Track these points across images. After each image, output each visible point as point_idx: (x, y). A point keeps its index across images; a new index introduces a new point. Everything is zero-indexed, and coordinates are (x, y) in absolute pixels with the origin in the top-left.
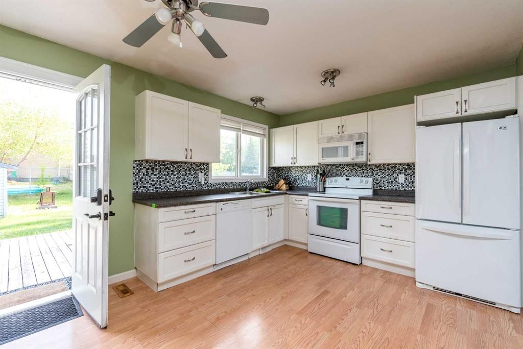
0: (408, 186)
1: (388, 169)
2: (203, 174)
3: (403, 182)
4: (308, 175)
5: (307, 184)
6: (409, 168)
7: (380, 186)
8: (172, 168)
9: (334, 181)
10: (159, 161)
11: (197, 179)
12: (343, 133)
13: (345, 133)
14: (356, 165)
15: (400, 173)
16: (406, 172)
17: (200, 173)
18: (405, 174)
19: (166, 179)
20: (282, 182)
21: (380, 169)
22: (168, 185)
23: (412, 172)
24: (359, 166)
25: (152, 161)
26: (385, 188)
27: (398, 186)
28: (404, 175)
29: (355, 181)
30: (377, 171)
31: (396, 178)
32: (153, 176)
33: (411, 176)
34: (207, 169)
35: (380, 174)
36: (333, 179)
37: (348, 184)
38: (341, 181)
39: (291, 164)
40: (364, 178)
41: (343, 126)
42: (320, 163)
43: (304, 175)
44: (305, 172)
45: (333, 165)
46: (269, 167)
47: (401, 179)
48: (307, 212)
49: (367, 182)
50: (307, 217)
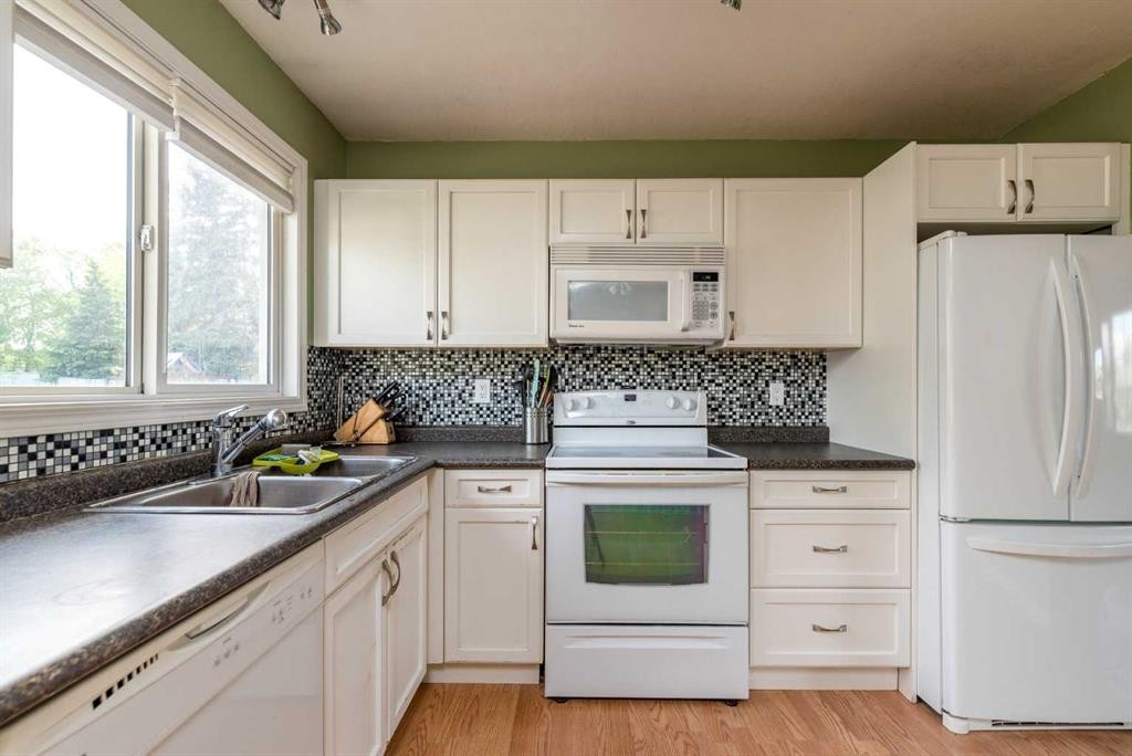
0: (792, 414)
1: (743, 367)
3: (781, 403)
4: (478, 383)
5: (474, 415)
6: (796, 364)
7: (721, 417)
9: (585, 403)
12: (644, 236)
13: (649, 239)
15: (774, 378)
16: (789, 375)
18: (785, 382)
20: (371, 410)
21: (721, 367)
23: (803, 374)
24: (659, 355)
26: (734, 421)
27: (767, 414)
28: (783, 385)
29: (656, 403)
30: (713, 370)
31: (763, 392)
33: (799, 385)
35: (721, 379)
37: (628, 412)
38: (609, 402)
39: (429, 337)
40: (680, 393)
41: (643, 212)
42: (551, 341)
43: (461, 383)
44: (463, 374)
45: (575, 350)
46: (311, 349)
47: (776, 394)
48: (539, 532)
49: (694, 406)
50: (539, 553)
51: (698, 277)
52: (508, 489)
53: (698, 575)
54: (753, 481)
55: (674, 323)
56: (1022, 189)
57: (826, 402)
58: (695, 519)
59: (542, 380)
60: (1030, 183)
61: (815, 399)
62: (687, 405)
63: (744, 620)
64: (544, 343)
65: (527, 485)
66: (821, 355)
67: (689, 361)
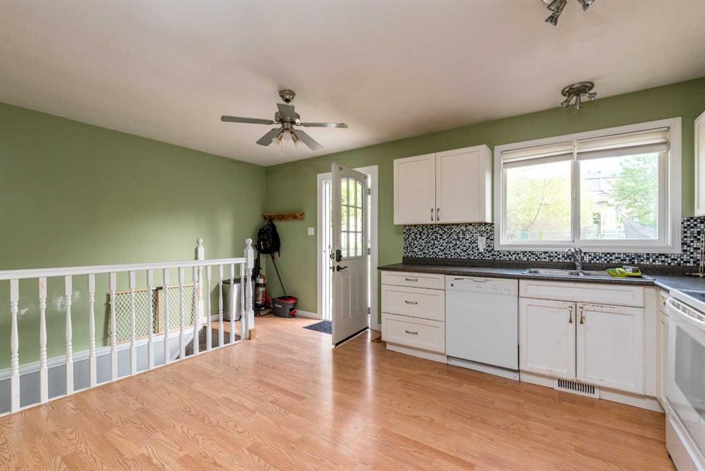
2: (484, 239)
8: (440, 232)
10: (427, 225)
11: (474, 245)
17: (480, 238)
19: (434, 244)
22: (436, 250)
25: (419, 225)
32: (421, 241)
34: (491, 231)
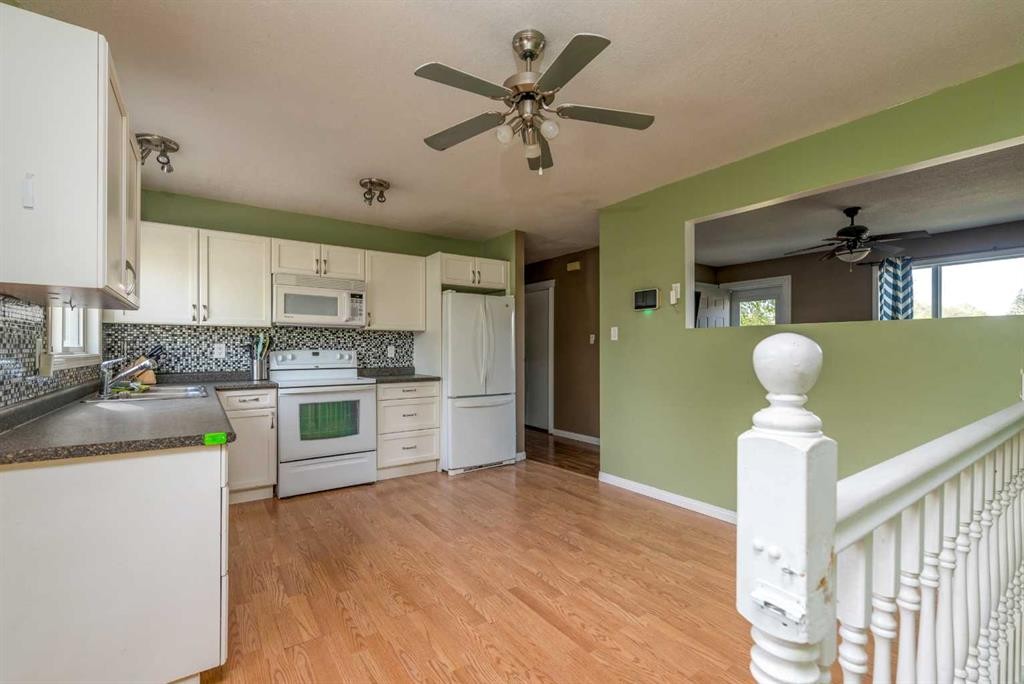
0: (398, 361)
1: (375, 338)
3: (393, 356)
4: (216, 346)
5: (213, 365)
6: (400, 337)
7: (364, 363)
9: (290, 357)
12: (325, 273)
13: (328, 275)
14: (326, 329)
15: (390, 344)
16: (397, 342)
18: (395, 346)
21: (364, 338)
23: (403, 342)
24: (332, 332)
26: (370, 365)
27: (386, 361)
29: (329, 357)
30: (360, 340)
31: (385, 351)
33: (402, 347)
35: (364, 344)
36: (289, 355)
38: (304, 356)
39: (194, 319)
40: (343, 352)
41: (325, 261)
42: (272, 323)
43: (204, 346)
44: (206, 340)
45: (281, 328)
46: (104, 324)
47: (391, 352)
48: (275, 420)
49: (350, 358)
50: (274, 430)
51: (353, 296)
52: (257, 400)
53: (355, 432)
54: (379, 390)
55: (342, 317)
56: (477, 275)
57: (414, 355)
58: (353, 407)
59: (264, 344)
60: (479, 273)
61: (409, 354)
62: (347, 357)
63: (374, 448)
64: (269, 325)
65: (267, 398)
66: (412, 333)
67: (348, 335)
